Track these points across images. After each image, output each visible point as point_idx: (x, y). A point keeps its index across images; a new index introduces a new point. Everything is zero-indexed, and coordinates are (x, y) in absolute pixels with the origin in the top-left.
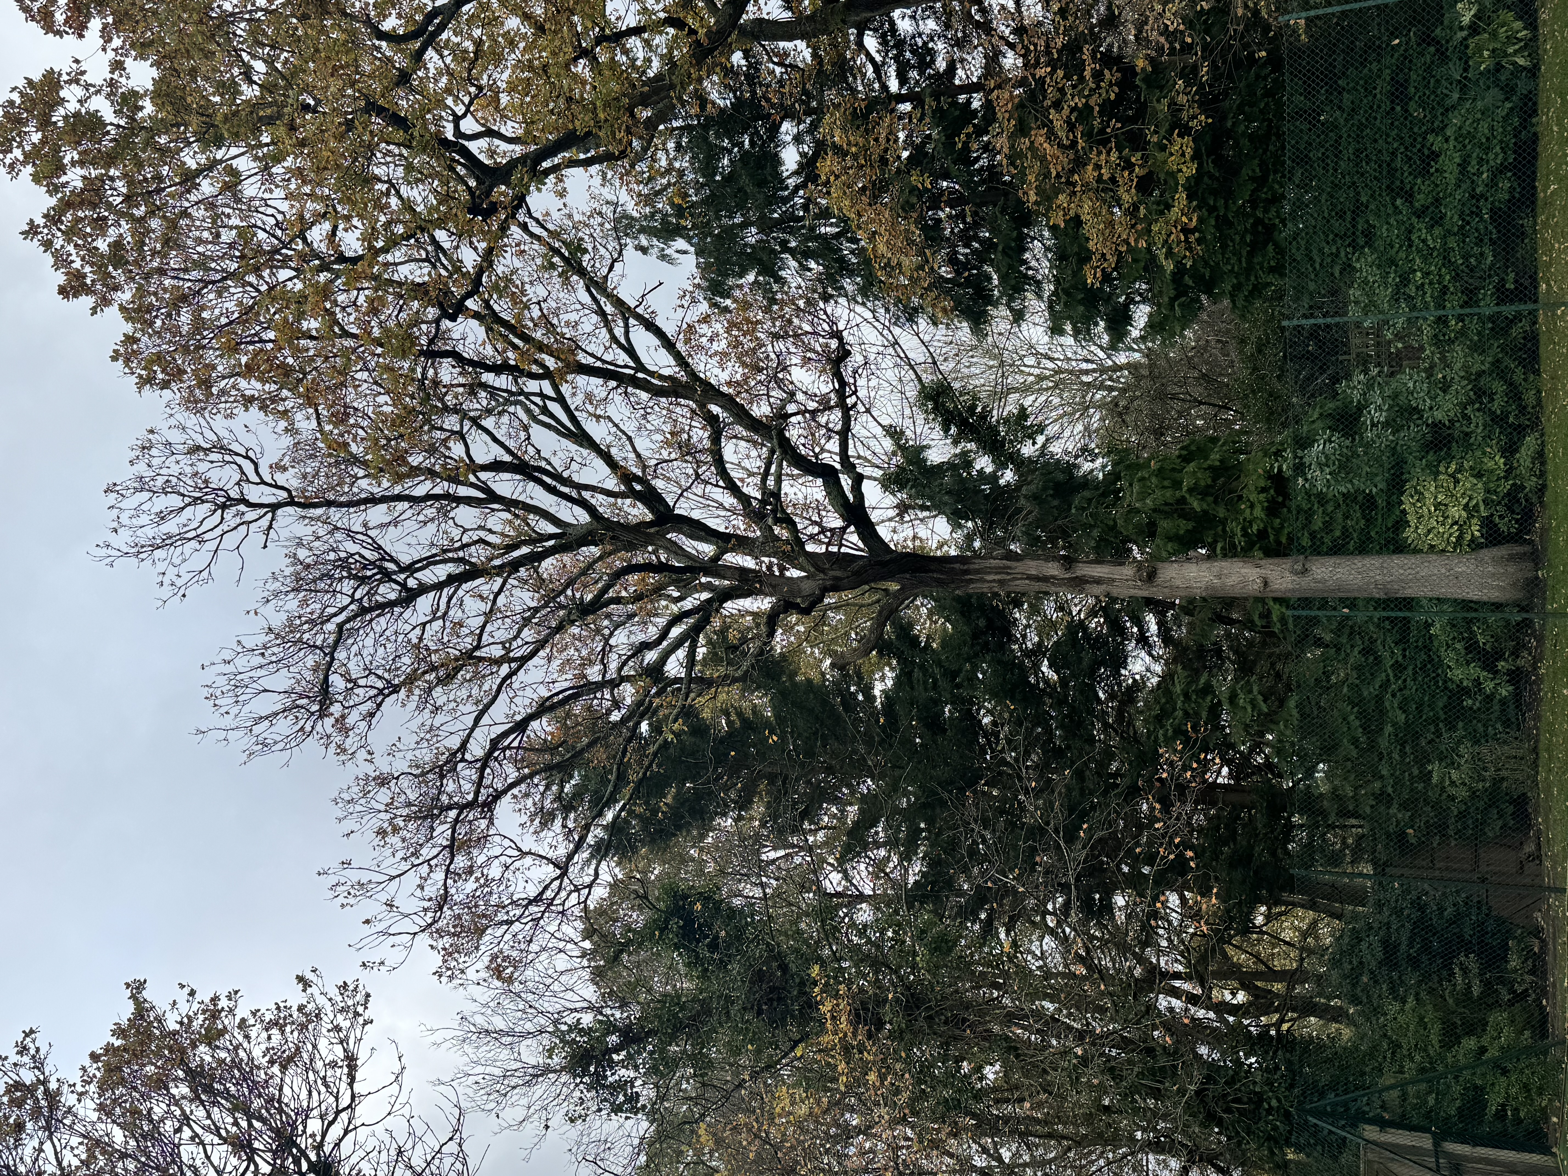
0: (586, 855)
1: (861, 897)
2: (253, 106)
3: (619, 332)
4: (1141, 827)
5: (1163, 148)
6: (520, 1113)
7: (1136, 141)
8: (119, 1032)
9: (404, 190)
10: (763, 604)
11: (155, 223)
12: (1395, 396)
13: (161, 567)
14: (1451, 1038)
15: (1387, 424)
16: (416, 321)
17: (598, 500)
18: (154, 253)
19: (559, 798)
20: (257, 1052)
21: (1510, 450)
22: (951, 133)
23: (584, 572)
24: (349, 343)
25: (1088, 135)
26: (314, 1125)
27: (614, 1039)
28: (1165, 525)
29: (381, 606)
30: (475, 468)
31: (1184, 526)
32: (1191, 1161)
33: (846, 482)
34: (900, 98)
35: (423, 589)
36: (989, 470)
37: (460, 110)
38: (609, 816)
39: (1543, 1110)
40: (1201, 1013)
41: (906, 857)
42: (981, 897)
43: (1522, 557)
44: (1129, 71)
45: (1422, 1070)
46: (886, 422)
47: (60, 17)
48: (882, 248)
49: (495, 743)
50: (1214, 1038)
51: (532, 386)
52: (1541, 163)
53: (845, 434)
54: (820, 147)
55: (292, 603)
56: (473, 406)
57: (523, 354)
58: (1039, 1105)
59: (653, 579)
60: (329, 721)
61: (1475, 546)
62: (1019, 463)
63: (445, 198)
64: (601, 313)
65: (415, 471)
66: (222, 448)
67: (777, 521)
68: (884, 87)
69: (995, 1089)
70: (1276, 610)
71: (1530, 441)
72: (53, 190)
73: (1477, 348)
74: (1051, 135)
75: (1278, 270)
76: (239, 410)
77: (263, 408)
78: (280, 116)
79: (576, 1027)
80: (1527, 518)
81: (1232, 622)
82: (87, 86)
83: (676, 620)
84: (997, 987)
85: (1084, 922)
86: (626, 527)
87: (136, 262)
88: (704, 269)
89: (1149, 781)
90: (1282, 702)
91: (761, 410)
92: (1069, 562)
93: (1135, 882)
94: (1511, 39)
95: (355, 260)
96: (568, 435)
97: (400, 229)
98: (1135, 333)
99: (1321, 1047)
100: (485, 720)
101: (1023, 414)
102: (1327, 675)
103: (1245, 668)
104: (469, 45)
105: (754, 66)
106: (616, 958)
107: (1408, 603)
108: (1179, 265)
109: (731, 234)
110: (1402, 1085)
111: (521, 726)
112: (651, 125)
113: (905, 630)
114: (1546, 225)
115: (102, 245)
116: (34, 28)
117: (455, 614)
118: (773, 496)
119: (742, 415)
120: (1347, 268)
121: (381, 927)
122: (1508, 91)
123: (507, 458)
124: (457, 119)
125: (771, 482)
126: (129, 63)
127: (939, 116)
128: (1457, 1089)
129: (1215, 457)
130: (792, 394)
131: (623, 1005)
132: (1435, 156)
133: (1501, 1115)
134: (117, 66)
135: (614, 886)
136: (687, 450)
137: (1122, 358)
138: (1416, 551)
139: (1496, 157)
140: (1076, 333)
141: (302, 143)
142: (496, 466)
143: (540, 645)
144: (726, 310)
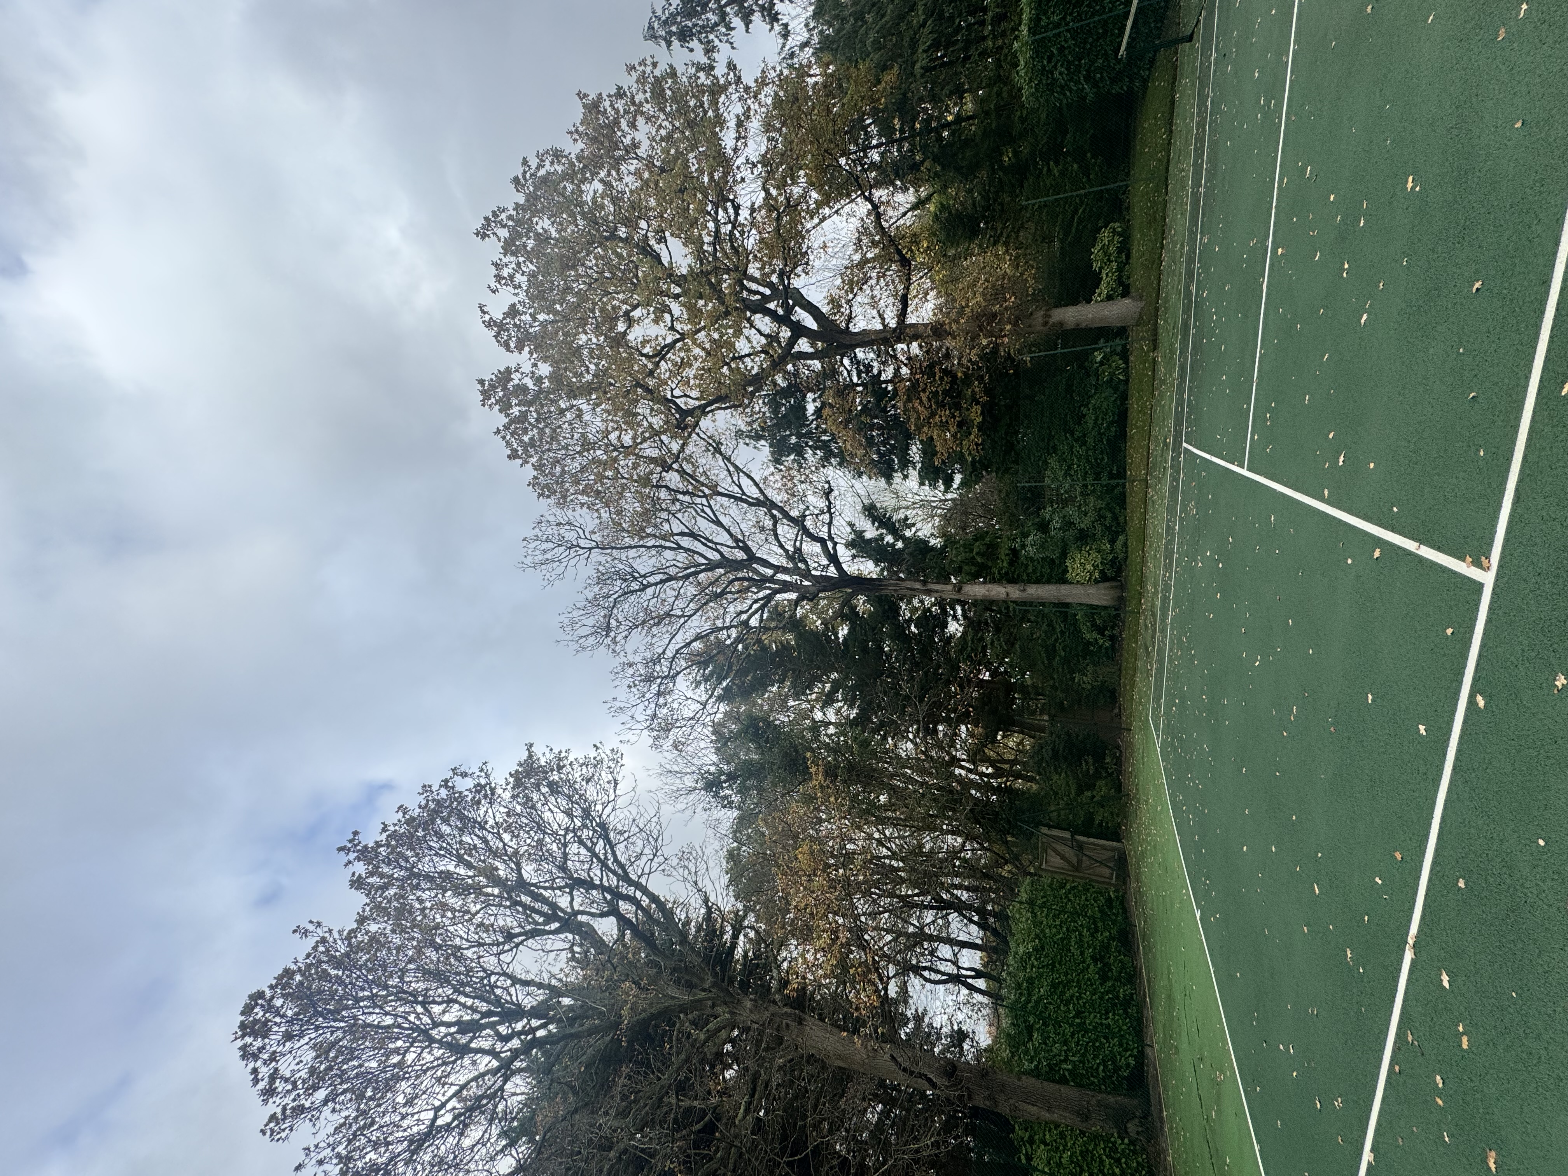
0: (714, 699)
1: (830, 723)
2: (589, 383)
3: (735, 479)
4: (951, 698)
5: (968, 410)
6: (684, 806)
7: (958, 406)
8: (520, 765)
9: (650, 419)
10: (793, 596)
11: (547, 430)
12: (1064, 517)
13: (544, 572)
14: (1080, 791)
15: (1060, 529)
16: (651, 473)
17: (724, 550)
18: (547, 442)
19: (703, 675)
20: (577, 775)
21: (1113, 542)
22: (878, 401)
23: (717, 580)
24: (625, 481)
25: (937, 403)
26: (599, 807)
27: (723, 778)
28: (966, 568)
29: (632, 592)
30: (673, 535)
31: (974, 569)
32: (967, 839)
33: (830, 545)
34: (858, 385)
35: (649, 585)
36: (891, 541)
37: (674, 386)
38: (724, 684)
39: (1119, 824)
40: (973, 776)
41: (851, 706)
42: (882, 725)
43: (1116, 587)
44: (954, 377)
45: (1067, 804)
46: (848, 519)
47: (512, 345)
48: (849, 447)
49: (677, 651)
50: (978, 787)
51: (698, 500)
52: (1129, 421)
53: (830, 524)
54: (824, 405)
55: (596, 589)
56: (673, 509)
57: (695, 487)
58: (902, 813)
59: (746, 584)
60: (609, 639)
61: (1097, 582)
62: (905, 539)
63: (667, 422)
64: (729, 471)
65: (648, 535)
66: (570, 524)
67: (800, 561)
68: (851, 380)
69: (885, 805)
70: (1012, 606)
71: (1121, 538)
72: (507, 415)
73: (1099, 498)
74: (921, 403)
75: (1016, 462)
76: (578, 508)
77: (588, 508)
78: (600, 387)
79: (708, 772)
80: (1119, 571)
81: (993, 611)
82: (522, 373)
83: (756, 601)
84: (887, 763)
85: (925, 737)
86: (736, 561)
87: (539, 446)
88: (773, 453)
89: (955, 678)
90: (1013, 645)
91: (794, 513)
92: (925, 583)
93: (947, 721)
94: (1118, 368)
95: (628, 447)
96: (713, 522)
97: (647, 435)
98: (955, 486)
99: (1024, 793)
100: (673, 641)
101: (906, 518)
102: (1032, 634)
103: (998, 630)
104: (679, 360)
105: (797, 370)
106: (725, 744)
107: (1067, 605)
108: (973, 458)
109: (785, 438)
110: (1059, 811)
111: (688, 645)
112: (753, 394)
113: (853, 609)
114: (1131, 447)
115: (526, 439)
116: (502, 350)
117: (663, 596)
118: (798, 550)
119: (786, 515)
120: (1046, 462)
121: (628, 726)
122: (1116, 389)
123: (687, 531)
124: (672, 390)
125: (798, 544)
126: (539, 364)
127: (874, 393)
128: (1082, 813)
129: (988, 539)
130: (808, 508)
131: (728, 764)
132: (1084, 416)
133: (1100, 825)
134: (535, 365)
135: (725, 714)
136: (762, 529)
137: (949, 496)
138: (1071, 583)
139: (1110, 418)
140: (930, 485)
141: (609, 399)
142: (682, 534)
143: (697, 610)
144: (781, 470)
